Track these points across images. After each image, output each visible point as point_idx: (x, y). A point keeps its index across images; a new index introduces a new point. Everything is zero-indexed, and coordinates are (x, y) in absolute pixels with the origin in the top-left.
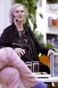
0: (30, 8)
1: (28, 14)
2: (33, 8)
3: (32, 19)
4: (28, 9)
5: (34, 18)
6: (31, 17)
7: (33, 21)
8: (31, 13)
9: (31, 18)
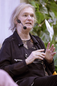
0: (49, 2)
1: (46, 13)
2: (54, 4)
3: (52, 19)
4: (46, 4)
5: (55, 18)
6: (50, 16)
7: (53, 22)
8: (50, 11)
9: (50, 18)
